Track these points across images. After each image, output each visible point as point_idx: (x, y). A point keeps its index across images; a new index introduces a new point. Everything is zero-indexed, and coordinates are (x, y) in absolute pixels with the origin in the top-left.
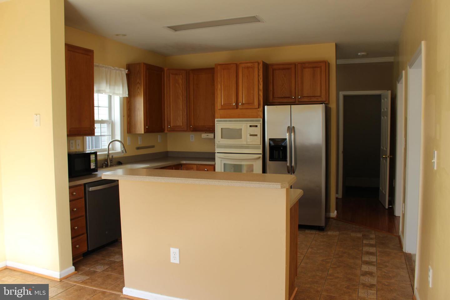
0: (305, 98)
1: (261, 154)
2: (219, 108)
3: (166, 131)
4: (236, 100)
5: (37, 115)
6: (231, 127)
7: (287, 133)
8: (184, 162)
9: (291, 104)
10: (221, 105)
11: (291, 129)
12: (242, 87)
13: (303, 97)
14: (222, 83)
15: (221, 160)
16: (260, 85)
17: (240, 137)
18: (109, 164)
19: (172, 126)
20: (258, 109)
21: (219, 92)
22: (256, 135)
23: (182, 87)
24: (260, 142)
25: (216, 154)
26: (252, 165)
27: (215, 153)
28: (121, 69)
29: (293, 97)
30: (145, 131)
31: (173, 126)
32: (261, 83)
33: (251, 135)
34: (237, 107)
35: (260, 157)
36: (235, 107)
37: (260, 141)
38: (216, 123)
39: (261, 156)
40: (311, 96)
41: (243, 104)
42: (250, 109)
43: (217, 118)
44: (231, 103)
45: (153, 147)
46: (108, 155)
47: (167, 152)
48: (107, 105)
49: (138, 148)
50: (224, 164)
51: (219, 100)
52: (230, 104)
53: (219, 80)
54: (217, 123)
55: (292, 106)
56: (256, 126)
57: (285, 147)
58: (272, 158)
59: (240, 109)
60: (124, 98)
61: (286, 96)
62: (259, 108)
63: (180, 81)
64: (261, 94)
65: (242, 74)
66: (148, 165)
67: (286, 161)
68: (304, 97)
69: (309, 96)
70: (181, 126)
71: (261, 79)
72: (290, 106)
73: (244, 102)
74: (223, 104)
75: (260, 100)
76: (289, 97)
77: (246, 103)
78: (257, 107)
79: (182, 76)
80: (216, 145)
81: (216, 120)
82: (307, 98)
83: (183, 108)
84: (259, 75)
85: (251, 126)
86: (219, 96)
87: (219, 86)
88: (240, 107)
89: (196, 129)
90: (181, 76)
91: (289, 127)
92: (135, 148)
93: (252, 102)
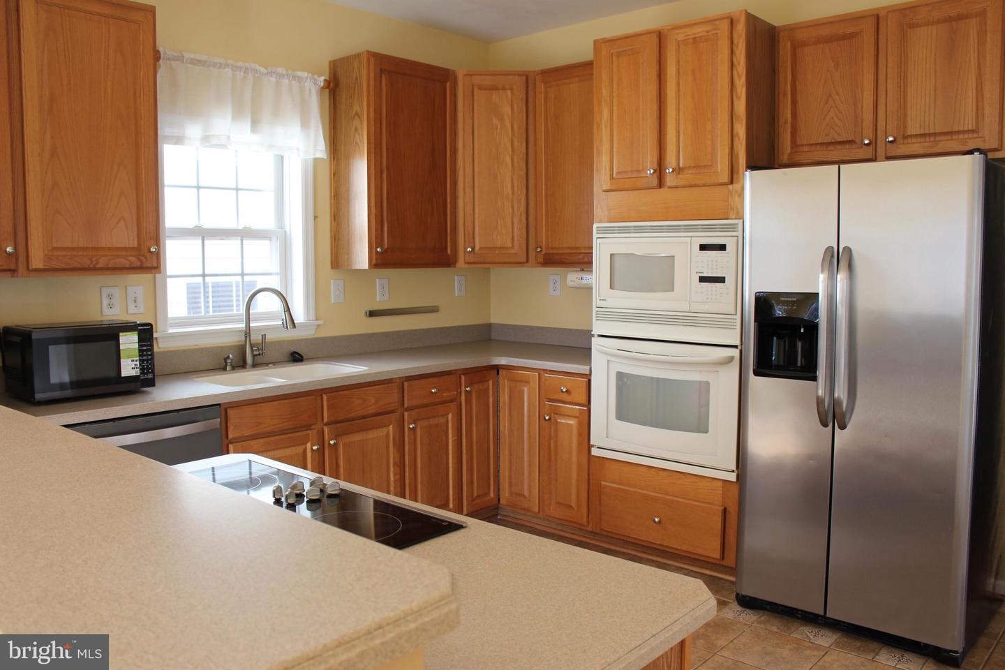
0: (914, 140)
1: (736, 347)
2: (605, 188)
3: (461, 264)
4: (655, 160)
6: (639, 251)
7: (822, 271)
8: (503, 361)
10: (612, 177)
11: (838, 258)
12: (678, 110)
13: (906, 137)
14: (615, 103)
15: (608, 361)
16: (739, 98)
17: (668, 285)
18: (249, 360)
19: (477, 248)
20: (730, 187)
21: (605, 134)
22: (721, 280)
23: (512, 127)
24: (733, 305)
25: (595, 341)
26: (707, 384)
27: (593, 335)
28: (299, 73)
29: (866, 142)
30: (374, 262)
31: (481, 248)
32: (741, 90)
33: (702, 279)
34: (661, 184)
35: (731, 359)
36: (655, 182)
37: (733, 300)
38: (595, 235)
39: (736, 352)
40: (935, 134)
41: (680, 169)
42: (704, 185)
43: (600, 222)
44: (641, 168)
45: (433, 310)
46: (247, 332)
47: (489, 327)
48: (270, 183)
49: (372, 314)
50: (620, 376)
51: (605, 159)
52: (639, 171)
53: (604, 91)
54: (599, 236)
56: (722, 248)
57: (813, 328)
58: (764, 367)
59: (669, 187)
60: (316, 160)
61: (839, 139)
62: (732, 182)
63: (506, 110)
64: (741, 130)
65: (678, 62)
66: (366, 368)
67: (814, 379)
68: (911, 136)
69: (930, 135)
70: (507, 248)
71: (739, 76)
72: (838, 166)
73: (681, 165)
74: (619, 173)
75: (737, 155)
76: (851, 142)
77: (689, 167)
78: (726, 179)
79: (512, 93)
80: (595, 309)
81: (595, 226)
82: (922, 140)
83: (513, 193)
84: (735, 62)
85: (703, 247)
86: (606, 147)
87: (606, 114)
88: (670, 180)
89: (553, 260)
90: (509, 92)
91: (830, 249)
92: (364, 313)
93: (710, 164)
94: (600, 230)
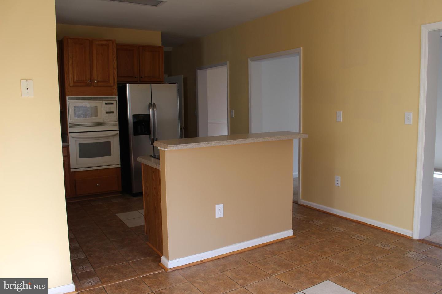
1: (117, 130)
2: (70, 85)
4: (90, 77)
5: (27, 81)
6: (84, 105)
9: (151, 82)
10: (74, 82)
11: (152, 105)
12: (97, 64)
14: (74, 59)
15: (76, 140)
16: (115, 63)
17: (96, 115)
20: (113, 87)
21: (70, 68)
22: (113, 112)
26: (110, 142)
29: (136, 77)
32: (115, 61)
33: (107, 113)
35: (117, 133)
36: (90, 84)
37: (116, 118)
41: (98, 81)
42: (106, 86)
43: (69, 96)
50: (80, 144)
51: (71, 76)
52: (84, 81)
54: (69, 100)
55: (152, 84)
56: (112, 104)
58: (136, 133)
61: (129, 76)
64: (115, 72)
65: (96, 50)
67: (150, 134)
68: (146, 77)
69: (149, 76)
71: (115, 57)
72: (150, 84)
74: (76, 81)
75: (115, 78)
76: (132, 77)
77: (102, 81)
78: (112, 85)
80: (69, 124)
81: (67, 97)
82: (148, 78)
84: (113, 53)
85: (106, 104)
86: (71, 72)
87: (70, 62)
88: (95, 84)
91: (150, 103)
93: (108, 80)
94: (69, 99)
